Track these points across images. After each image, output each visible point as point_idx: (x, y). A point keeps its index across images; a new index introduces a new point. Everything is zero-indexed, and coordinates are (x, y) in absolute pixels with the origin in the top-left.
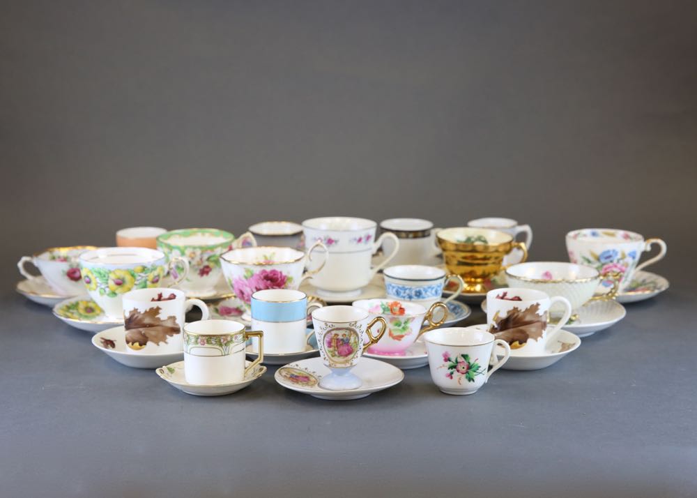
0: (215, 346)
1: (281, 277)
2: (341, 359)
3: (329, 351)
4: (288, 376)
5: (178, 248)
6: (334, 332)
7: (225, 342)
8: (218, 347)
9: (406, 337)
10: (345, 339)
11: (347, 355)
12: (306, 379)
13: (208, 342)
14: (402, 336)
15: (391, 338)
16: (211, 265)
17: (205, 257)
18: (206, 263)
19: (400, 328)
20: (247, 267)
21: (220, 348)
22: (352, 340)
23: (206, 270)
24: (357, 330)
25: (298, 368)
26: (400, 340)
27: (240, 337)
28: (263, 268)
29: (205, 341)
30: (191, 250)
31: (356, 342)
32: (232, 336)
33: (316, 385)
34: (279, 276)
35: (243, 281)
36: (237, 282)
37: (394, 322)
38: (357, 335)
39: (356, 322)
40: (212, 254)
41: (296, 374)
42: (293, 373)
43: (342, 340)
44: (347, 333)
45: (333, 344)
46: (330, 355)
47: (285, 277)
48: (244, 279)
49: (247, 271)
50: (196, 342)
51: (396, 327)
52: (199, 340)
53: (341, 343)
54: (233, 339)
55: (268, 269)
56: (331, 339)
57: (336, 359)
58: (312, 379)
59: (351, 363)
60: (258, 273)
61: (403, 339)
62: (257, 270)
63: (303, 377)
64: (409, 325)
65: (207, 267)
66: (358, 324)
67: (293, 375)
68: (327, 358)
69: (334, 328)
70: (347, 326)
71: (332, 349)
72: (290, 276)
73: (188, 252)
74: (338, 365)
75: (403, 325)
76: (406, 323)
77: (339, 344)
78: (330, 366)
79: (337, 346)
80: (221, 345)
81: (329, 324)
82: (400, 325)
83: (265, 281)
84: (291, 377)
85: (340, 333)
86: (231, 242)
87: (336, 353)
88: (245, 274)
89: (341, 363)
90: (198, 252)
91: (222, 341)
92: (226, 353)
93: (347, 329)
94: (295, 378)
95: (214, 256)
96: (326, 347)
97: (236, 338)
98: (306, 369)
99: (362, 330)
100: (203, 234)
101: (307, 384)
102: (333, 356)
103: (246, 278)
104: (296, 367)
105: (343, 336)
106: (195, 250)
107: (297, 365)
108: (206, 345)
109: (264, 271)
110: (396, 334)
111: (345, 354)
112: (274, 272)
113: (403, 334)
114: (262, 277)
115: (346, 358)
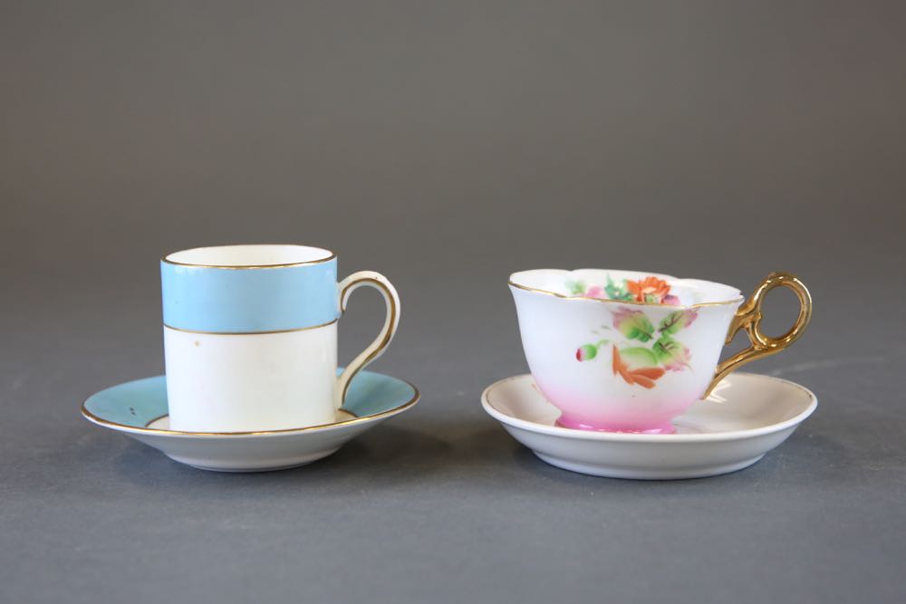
9: (668, 375)
14: (656, 374)
15: (619, 378)
19: (650, 344)
26: (648, 385)
37: (627, 326)
51: (636, 343)
61: (659, 382)
64: (680, 336)
75: (657, 336)
76: (666, 328)
82: (647, 337)
110: (635, 364)
113: (660, 365)
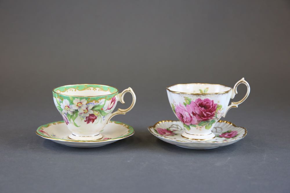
1: (212, 105)
5: (67, 98)
16: (96, 113)
17: (91, 107)
18: (92, 112)
20: (186, 96)
23: (91, 117)
28: (199, 97)
30: (79, 100)
34: (211, 104)
35: (182, 107)
36: (178, 108)
40: (97, 104)
47: (216, 104)
48: (184, 106)
49: (186, 99)
55: (203, 98)
60: (194, 101)
62: (194, 99)
65: (92, 115)
72: (219, 104)
73: (75, 102)
83: (200, 107)
86: (115, 94)
88: (185, 101)
90: (85, 102)
95: (98, 106)
100: (95, 89)
103: (185, 105)
106: (82, 101)
109: (199, 100)
112: (207, 101)
114: (198, 104)
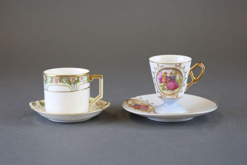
0: (66, 84)
2: (169, 92)
3: (161, 86)
4: (133, 105)
6: (164, 71)
7: (73, 81)
8: (68, 85)
10: (172, 76)
11: (173, 89)
12: (146, 107)
13: (60, 81)
21: (70, 86)
22: (178, 78)
24: (182, 70)
25: (141, 100)
27: (86, 78)
29: (58, 80)
31: (180, 80)
32: (78, 77)
33: (153, 111)
38: (181, 74)
39: (180, 64)
41: (139, 104)
42: (137, 103)
43: (170, 77)
44: (174, 72)
45: (163, 80)
46: (162, 90)
50: (52, 81)
52: (54, 80)
53: (169, 79)
54: (80, 80)
56: (162, 76)
57: (165, 92)
58: (150, 108)
59: (177, 96)
63: (144, 106)
66: (182, 66)
67: (136, 104)
68: (159, 91)
69: (163, 68)
70: (173, 66)
71: (162, 84)
74: (167, 97)
77: (167, 80)
78: (161, 97)
79: (166, 82)
80: (70, 83)
81: (160, 65)
84: (135, 105)
85: (169, 72)
87: (166, 87)
89: (169, 95)
91: (71, 80)
92: (74, 90)
93: (173, 69)
94: (137, 107)
96: (158, 82)
97: (82, 78)
98: (147, 101)
99: (185, 71)
101: (146, 111)
102: (163, 90)
104: (140, 99)
105: (170, 74)
107: (141, 98)
108: (59, 83)
111: (172, 88)
115: (173, 92)
